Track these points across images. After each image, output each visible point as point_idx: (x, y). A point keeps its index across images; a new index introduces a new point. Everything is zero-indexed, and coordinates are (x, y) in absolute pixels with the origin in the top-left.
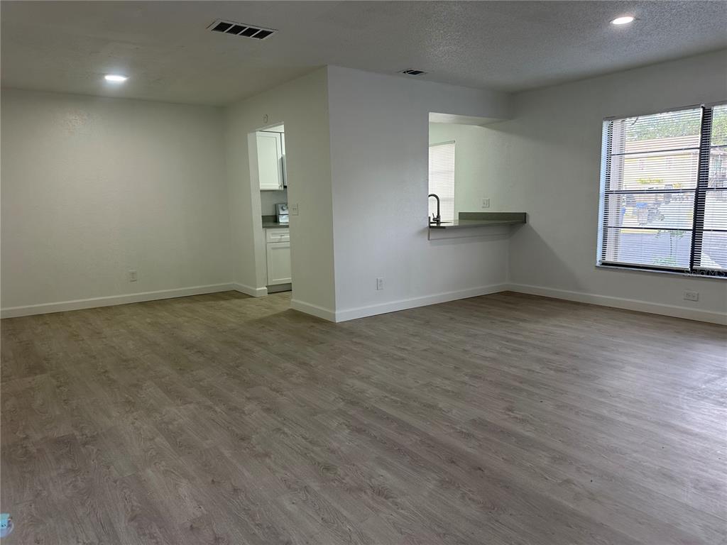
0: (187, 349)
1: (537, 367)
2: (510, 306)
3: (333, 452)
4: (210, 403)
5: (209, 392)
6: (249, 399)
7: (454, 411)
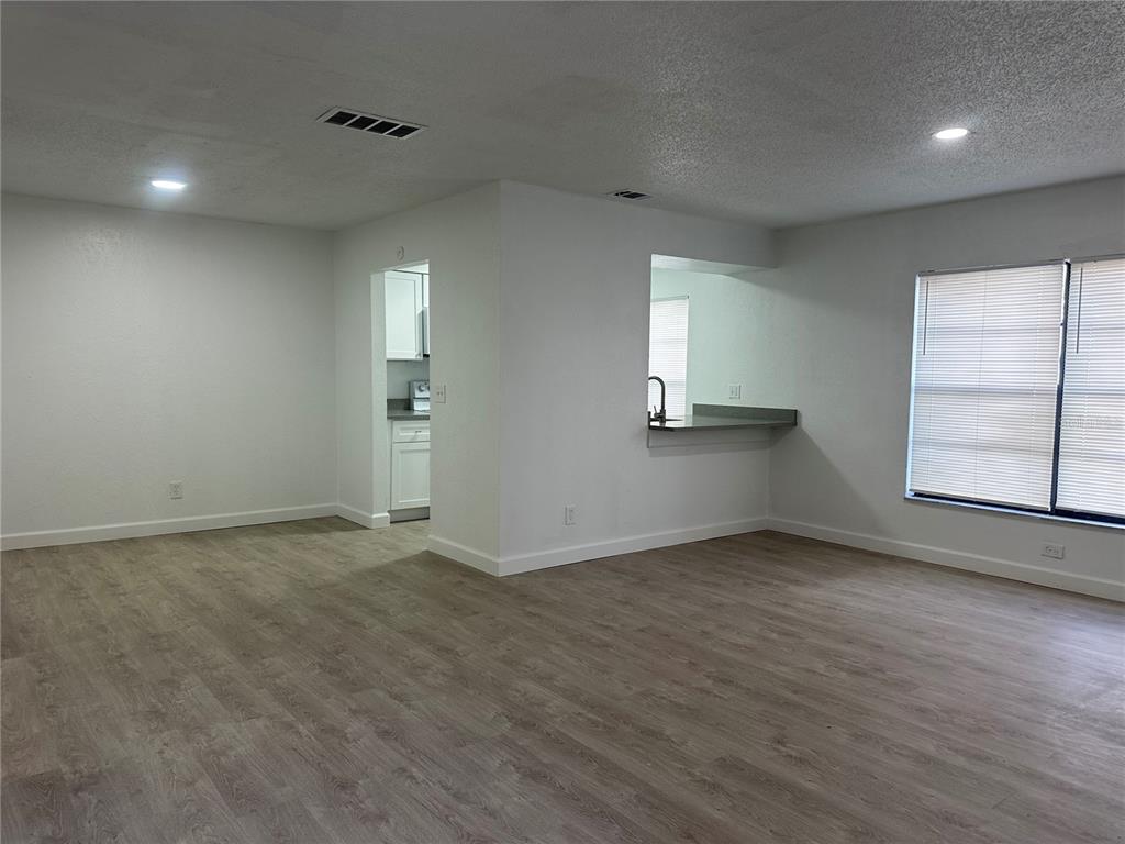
0: (257, 618)
1: (820, 666)
2: (775, 556)
3: (492, 814)
4: (289, 717)
5: (290, 697)
6: (354, 712)
7: (690, 744)
